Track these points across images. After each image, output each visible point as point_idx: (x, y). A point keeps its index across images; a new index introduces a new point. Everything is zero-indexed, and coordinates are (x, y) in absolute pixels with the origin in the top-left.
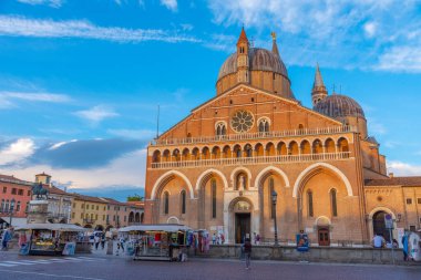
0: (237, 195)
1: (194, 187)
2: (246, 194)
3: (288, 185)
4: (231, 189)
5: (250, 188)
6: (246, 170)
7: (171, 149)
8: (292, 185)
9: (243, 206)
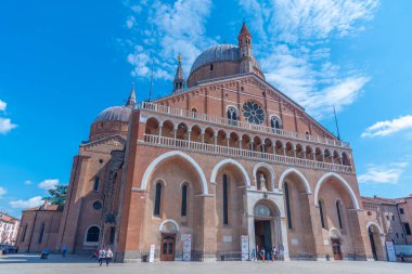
0: (261, 196)
1: (208, 179)
2: (270, 197)
3: (309, 192)
4: (254, 188)
5: (276, 191)
6: (270, 167)
7: (176, 122)
8: (313, 191)
9: (262, 211)
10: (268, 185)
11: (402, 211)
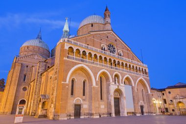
0: (117, 87)
2: (120, 87)
3: (133, 85)
4: (114, 83)
5: (121, 84)
6: (119, 74)
7: (81, 50)
8: (135, 85)
9: (116, 94)
10: (118, 82)
11: (163, 94)
